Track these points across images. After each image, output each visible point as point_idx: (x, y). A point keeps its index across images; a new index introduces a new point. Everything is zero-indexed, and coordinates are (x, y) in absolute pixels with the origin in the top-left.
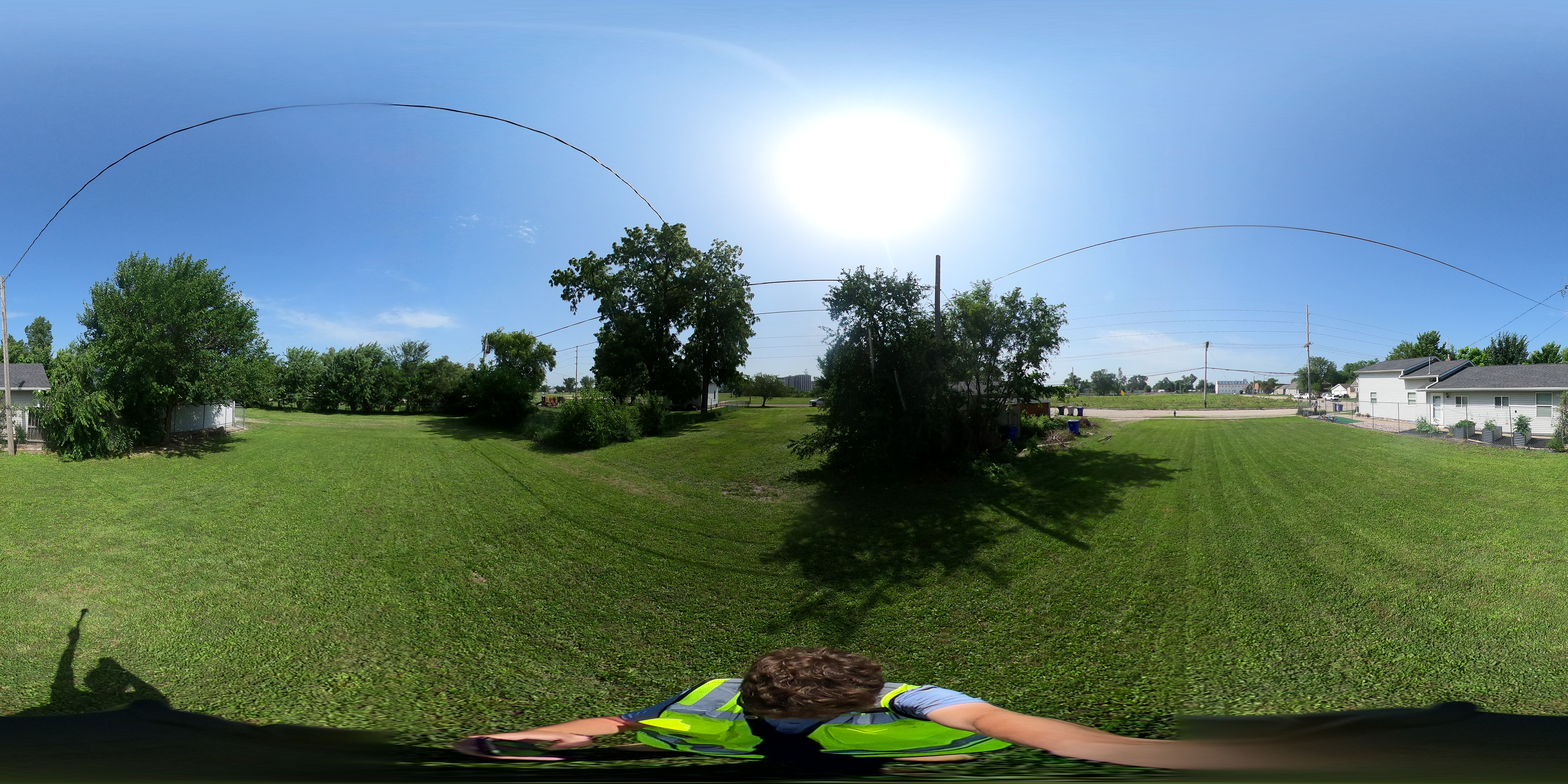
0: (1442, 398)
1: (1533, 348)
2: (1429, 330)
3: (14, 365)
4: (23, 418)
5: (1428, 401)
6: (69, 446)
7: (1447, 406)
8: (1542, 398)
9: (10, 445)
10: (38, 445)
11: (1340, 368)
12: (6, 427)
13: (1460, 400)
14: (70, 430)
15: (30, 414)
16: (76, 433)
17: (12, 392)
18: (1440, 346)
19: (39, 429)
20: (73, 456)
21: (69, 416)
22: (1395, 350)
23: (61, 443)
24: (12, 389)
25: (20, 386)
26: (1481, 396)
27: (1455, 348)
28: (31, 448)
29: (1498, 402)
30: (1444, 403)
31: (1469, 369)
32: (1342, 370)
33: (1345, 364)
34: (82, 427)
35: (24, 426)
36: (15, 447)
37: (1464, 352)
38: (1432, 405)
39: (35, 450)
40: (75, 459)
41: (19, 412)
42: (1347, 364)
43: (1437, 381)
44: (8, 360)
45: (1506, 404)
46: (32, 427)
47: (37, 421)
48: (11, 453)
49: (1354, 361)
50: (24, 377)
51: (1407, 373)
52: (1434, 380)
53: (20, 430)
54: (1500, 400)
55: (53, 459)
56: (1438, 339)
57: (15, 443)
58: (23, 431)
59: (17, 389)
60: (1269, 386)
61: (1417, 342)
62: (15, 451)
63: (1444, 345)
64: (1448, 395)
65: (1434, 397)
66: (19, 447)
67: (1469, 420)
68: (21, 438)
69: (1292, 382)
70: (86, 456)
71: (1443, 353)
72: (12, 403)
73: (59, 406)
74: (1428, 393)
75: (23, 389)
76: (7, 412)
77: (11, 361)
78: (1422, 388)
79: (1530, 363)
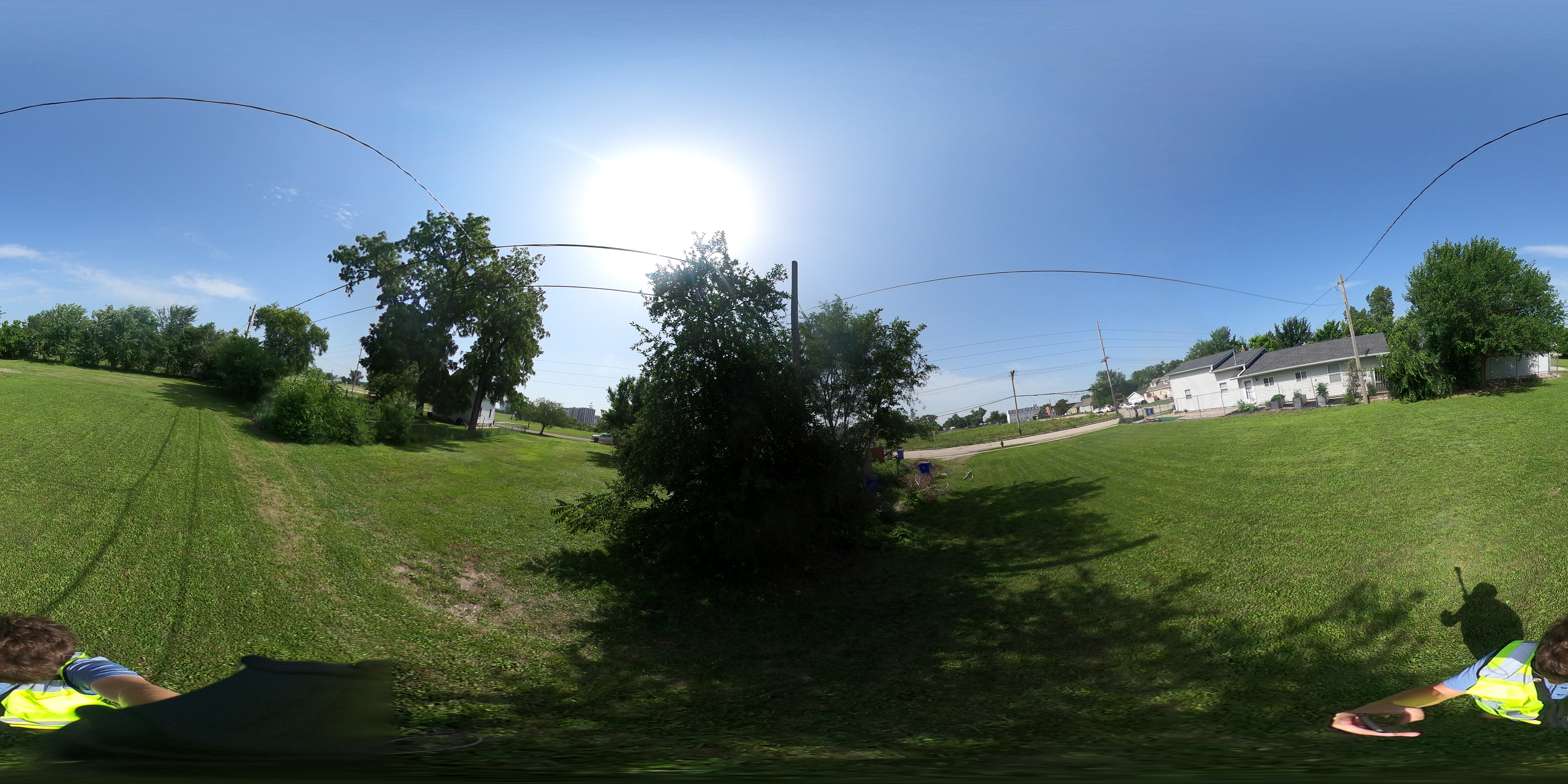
0: (1252, 382)
1: (1316, 326)
2: (1219, 327)
3: (1360, 337)
4: (1372, 377)
5: (1240, 387)
6: (1405, 392)
7: (1257, 387)
8: (1333, 367)
9: (1365, 398)
10: (1385, 395)
11: (1128, 378)
12: (1360, 385)
13: (1268, 380)
14: (1405, 380)
15: (1376, 373)
16: (1409, 383)
17: (1361, 359)
18: (1231, 338)
19: (1384, 383)
20: (1409, 399)
21: (1403, 371)
22: (1192, 349)
23: (1400, 391)
24: (1360, 356)
25: (1367, 354)
26: (1284, 375)
27: (1244, 338)
28: (1380, 398)
29: (1298, 377)
30: (1254, 385)
31: (1266, 354)
32: (1130, 378)
33: (1133, 372)
34: (1413, 377)
35: (1373, 383)
36: (1369, 399)
37: (1253, 341)
38: (1245, 389)
39: (1383, 399)
40: (1412, 401)
41: (1368, 373)
42: (1135, 372)
43: (1245, 369)
44: (1354, 334)
45: (1304, 376)
46: (1378, 382)
47: (1381, 377)
48: (1366, 403)
49: (1141, 367)
50: (1369, 346)
51: (1215, 368)
52: (1242, 368)
53: (1370, 386)
54: (1300, 374)
55: (1397, 403)
56: (1229, 334)
57: (1368, 396)
58: (1373, 386)
59: (1364, 356)
60: (1062, 407)
61: (1212, 339)
62: (1369, 402)
63: (1234, 337)
64: (1256, 379)
65: (1245, 383)
66: (1371, 398)
67: (1281, 394)
68: (1372, 392)
69: (1082, 400)
70: (1419, 399)
71: (1236, 345)
72: (1362, 366)
73: (1394, 364)
74: (1239, 380)
75: (1369, 355)
76: (1359, 374)
77: (1357, 333)
78: (1234, 377)
79: (1314, 340)
